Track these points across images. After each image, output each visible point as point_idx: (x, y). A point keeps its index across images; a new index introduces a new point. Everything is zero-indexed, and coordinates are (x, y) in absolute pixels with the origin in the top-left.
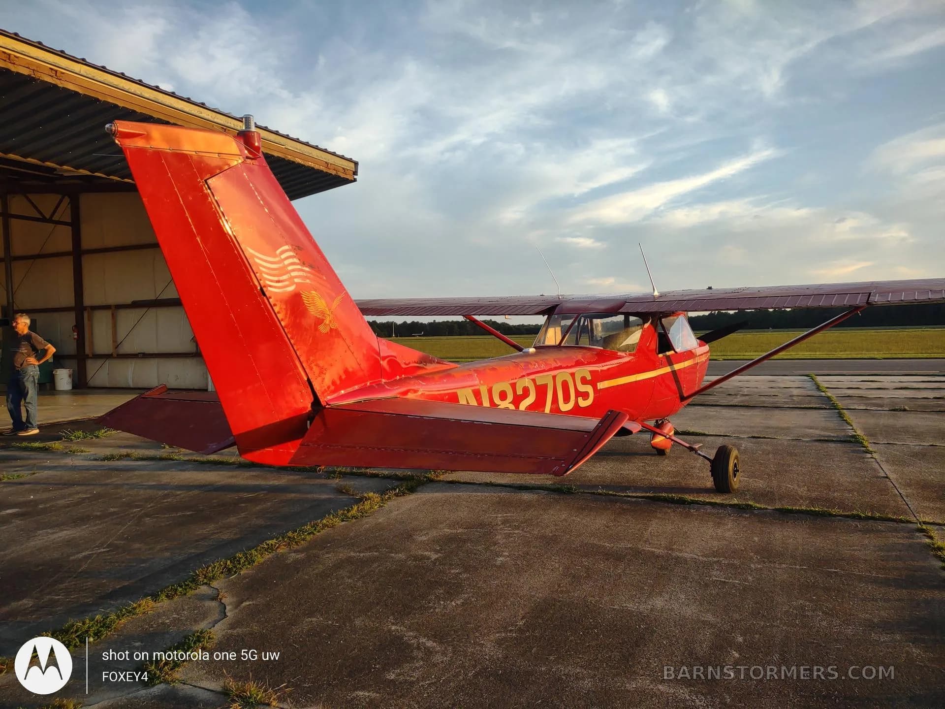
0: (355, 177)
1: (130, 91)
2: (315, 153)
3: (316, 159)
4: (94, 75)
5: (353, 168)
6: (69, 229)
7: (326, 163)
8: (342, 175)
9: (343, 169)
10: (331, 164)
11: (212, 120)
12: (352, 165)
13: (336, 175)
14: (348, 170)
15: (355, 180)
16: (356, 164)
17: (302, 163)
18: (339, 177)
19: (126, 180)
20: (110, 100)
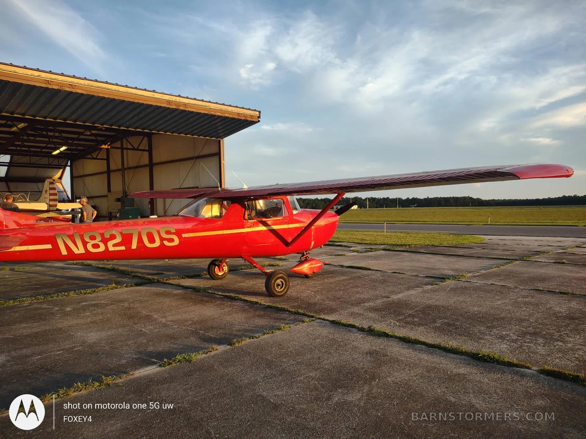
0: (259, 119)
1: (112, 89)
2: (230, 109)
3: (231, 111)
4: (91, 84)
5: (257, 115)
6: (147, 153)
7: (238, 113)
8: (249, 119)
9: (251, 115)
10: (241, 114)
11: (161, 98)
12: (258, 113)
13: (244, 120)
14: (253, 116)
15: (259, 121)
16: (260, 112)
17: (221, 115)
18: (247, 120)
19: (137, 130)
20: (101, 95)
